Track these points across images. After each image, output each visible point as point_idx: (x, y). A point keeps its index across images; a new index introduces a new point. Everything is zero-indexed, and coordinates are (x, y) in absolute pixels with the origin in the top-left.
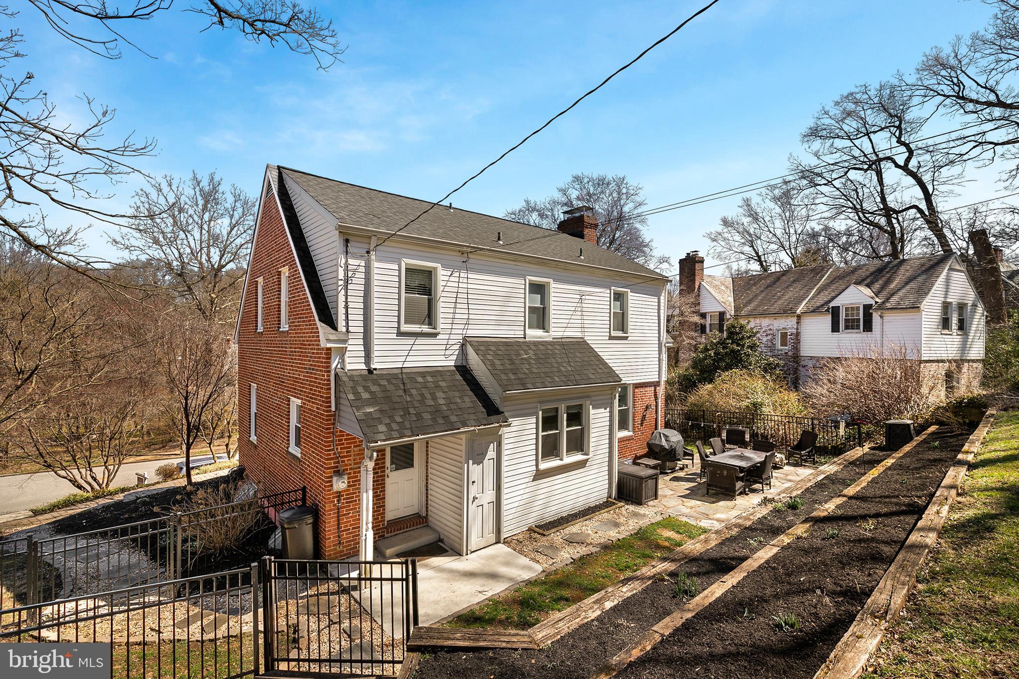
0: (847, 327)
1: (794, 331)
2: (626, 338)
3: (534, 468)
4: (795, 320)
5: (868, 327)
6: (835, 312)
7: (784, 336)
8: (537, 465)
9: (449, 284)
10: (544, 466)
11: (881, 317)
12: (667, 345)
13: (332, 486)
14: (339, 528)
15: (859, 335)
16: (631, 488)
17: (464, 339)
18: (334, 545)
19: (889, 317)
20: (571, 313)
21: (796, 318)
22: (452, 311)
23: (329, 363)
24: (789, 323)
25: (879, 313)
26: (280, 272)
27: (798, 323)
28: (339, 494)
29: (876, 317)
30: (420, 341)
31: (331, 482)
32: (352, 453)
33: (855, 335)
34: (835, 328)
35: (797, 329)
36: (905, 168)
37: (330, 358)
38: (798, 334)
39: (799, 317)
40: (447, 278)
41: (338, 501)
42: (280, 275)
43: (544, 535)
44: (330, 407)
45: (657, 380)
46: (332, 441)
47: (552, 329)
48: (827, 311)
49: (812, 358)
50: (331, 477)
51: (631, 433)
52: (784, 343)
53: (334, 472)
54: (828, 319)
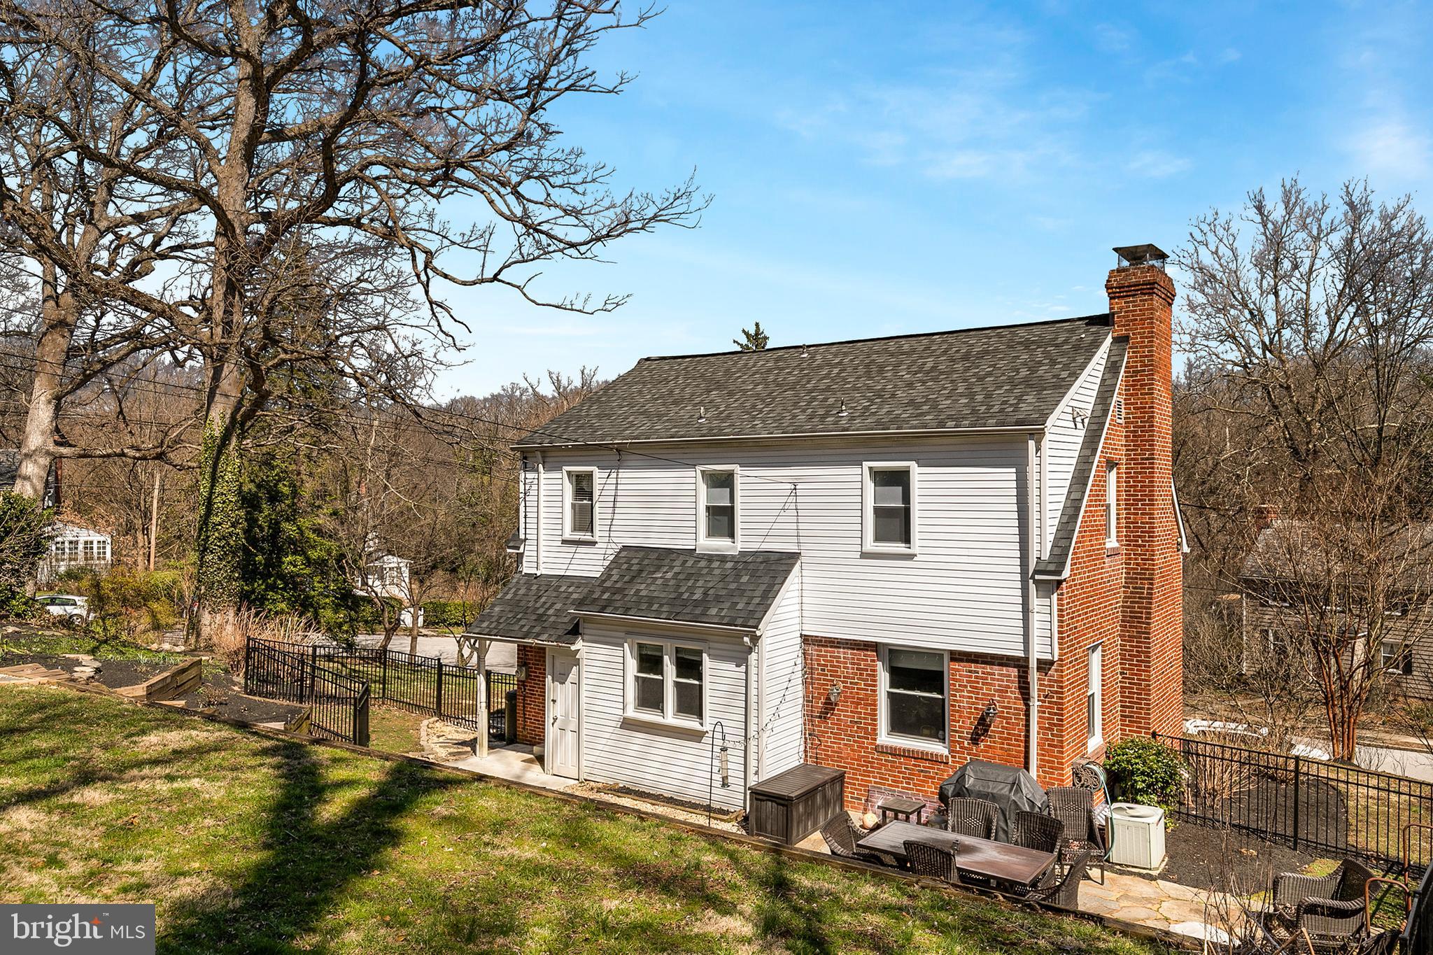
2: (910, 557)
3: (619, 711)
8: (625, 710)
9: (607, 487)
12: (1037, 577)
17: (621, 549)
20: (777, 513)
22: (610, 516)
30: (582, 549)
40: (603, 481)
45: (1022, 654)
47: (740, 539)
51: (946, 752)
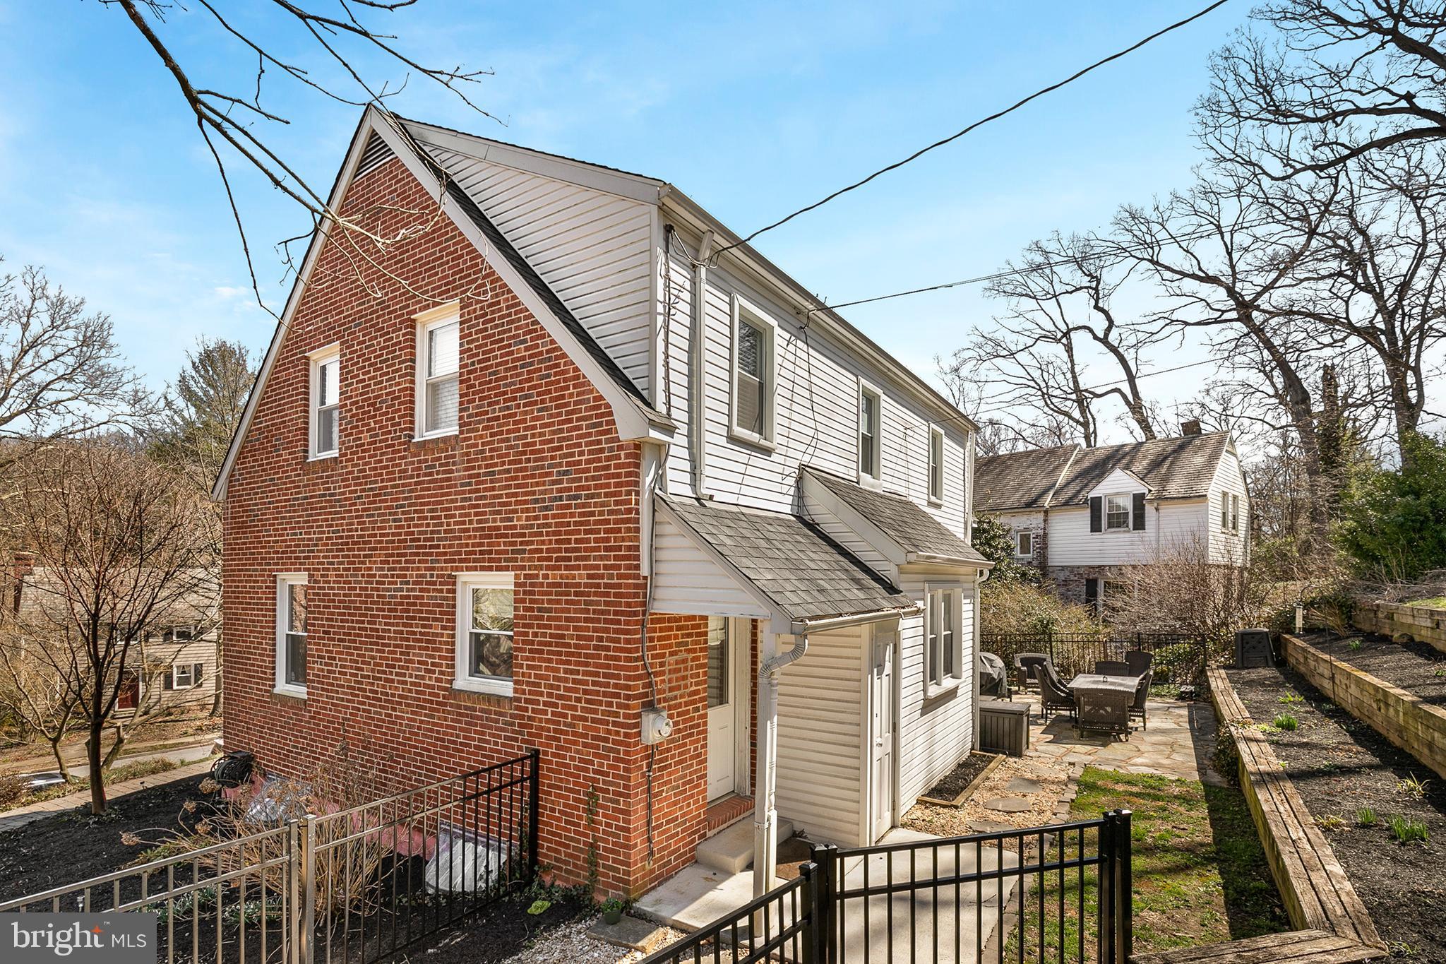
0: (1110, 526)
1: (1041, 532)
2: (940, 507)
3: (921, 694)
4: (1041, 516)
5: (1139, 524)
6: (1096, 505)
7: (1025, 539)
8: (925, 691)
10: (934, 691)
11: (1157, 509)
13: (639, 734)
14: (649, 823)
15: (1127, 535)
16: (1000, 732)
17: (803, 468)
18: (642, 860)
19: (1166, 509)
20: (897, 454)
21: (1042, 514)
22: (788, 413)
23: (637, 475)
24: (1033, 521)
25: (1156, 505)
26: (414, 321)
27: (1045, 521)
28: (651, 752)
29: (1149, 510)
30: (754, 459)
31: (637, 725)
32: (667, 668)
33: (1122, 535)
34: (1095, 527)
35: (1045, 529)
36: (1104, 341)
37: (637, 466)
38: (1045, 536)
39: (1046, 512)
40: (782, 351)
41: (649, 766)
42: (414, 327)
43: (956, 807)
44: (637, 567)
46: (642, 641)
47: (883, 477)
48: (1086, 502)
49: (1063, 568)
50: (639, 716)
52: (1025, 549)
53: (644, 705)
54: (1086, 514)
